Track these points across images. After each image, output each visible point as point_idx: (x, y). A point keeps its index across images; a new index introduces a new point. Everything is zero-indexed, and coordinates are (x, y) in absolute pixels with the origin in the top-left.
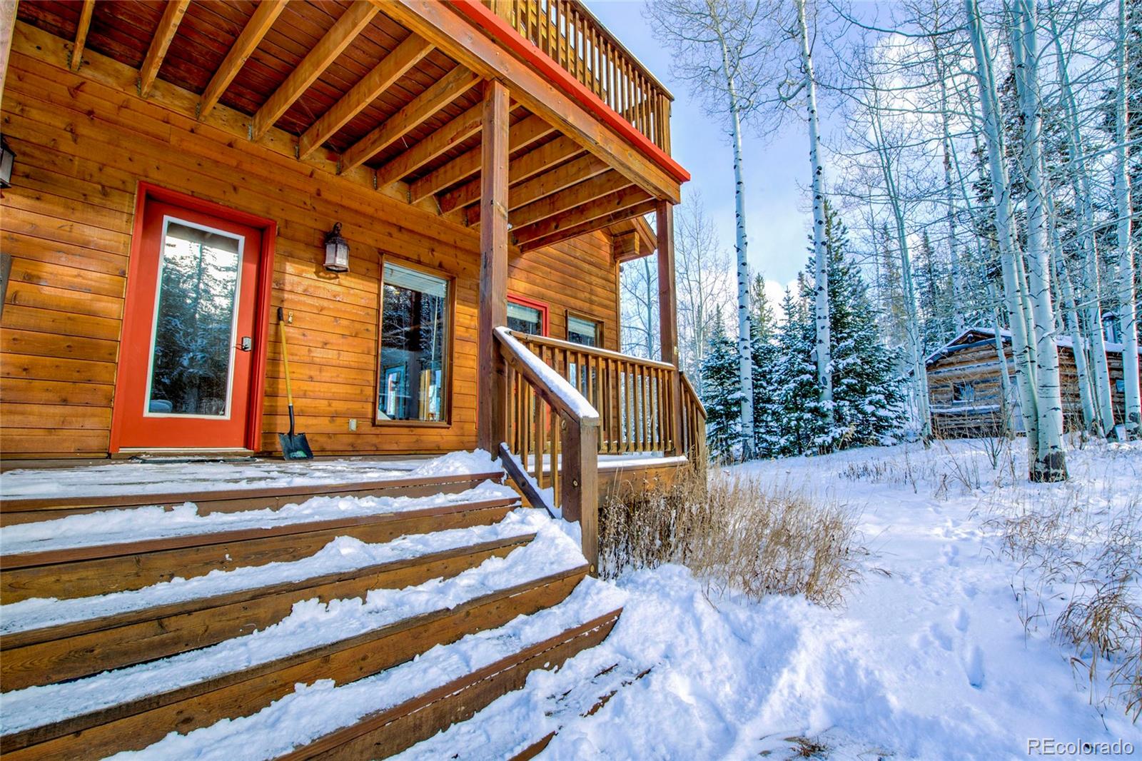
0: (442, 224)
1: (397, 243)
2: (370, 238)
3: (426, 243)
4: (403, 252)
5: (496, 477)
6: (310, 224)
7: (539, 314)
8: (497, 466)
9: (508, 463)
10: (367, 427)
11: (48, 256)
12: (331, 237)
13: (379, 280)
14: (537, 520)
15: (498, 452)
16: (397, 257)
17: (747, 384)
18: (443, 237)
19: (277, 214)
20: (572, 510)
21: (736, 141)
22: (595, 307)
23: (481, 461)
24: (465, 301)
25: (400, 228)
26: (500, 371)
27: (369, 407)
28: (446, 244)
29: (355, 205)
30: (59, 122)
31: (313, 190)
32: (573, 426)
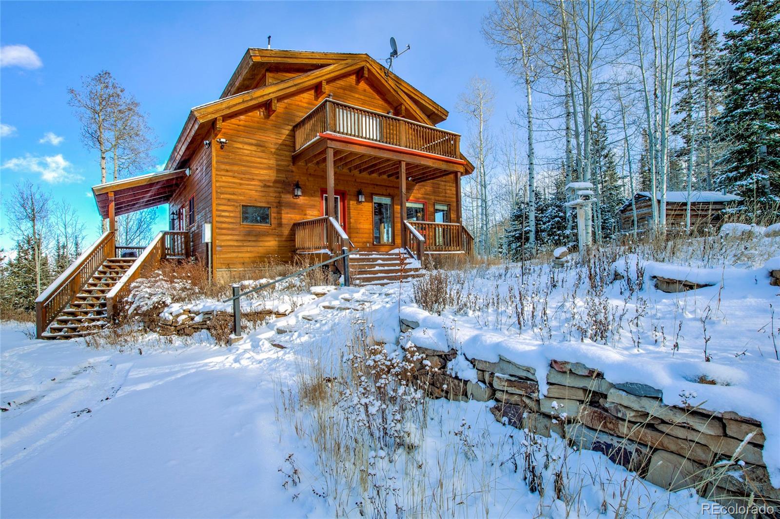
0: (389, 180)
1: (376, 190)
2: (369, 190)
3: (384, 188)
4: (378, 193)
5: (406, 254)
6: (354, 190)
7: (424, 204)
8: (405, 251)
9: (408, 251)
10: (371, 246)
11: (307, 209)
12: (359, 193)
13: (372, 202)
14: (411, 260)
15: (405, 249)
16: (377, 194)
17: (532, 223)
18: (389, 185)
19: (347, 189)
20: (419, 258)
21: (528, 100)
22: (447, 199)
23: (402, 250)
24: (397, 205)
25: (377, 185)
26: (405, 231)
27: (372, 240)
28: (391, 187)
29: (364, 181)
30: (305, 178)
31: (354, 180)
32: (419, 242)
